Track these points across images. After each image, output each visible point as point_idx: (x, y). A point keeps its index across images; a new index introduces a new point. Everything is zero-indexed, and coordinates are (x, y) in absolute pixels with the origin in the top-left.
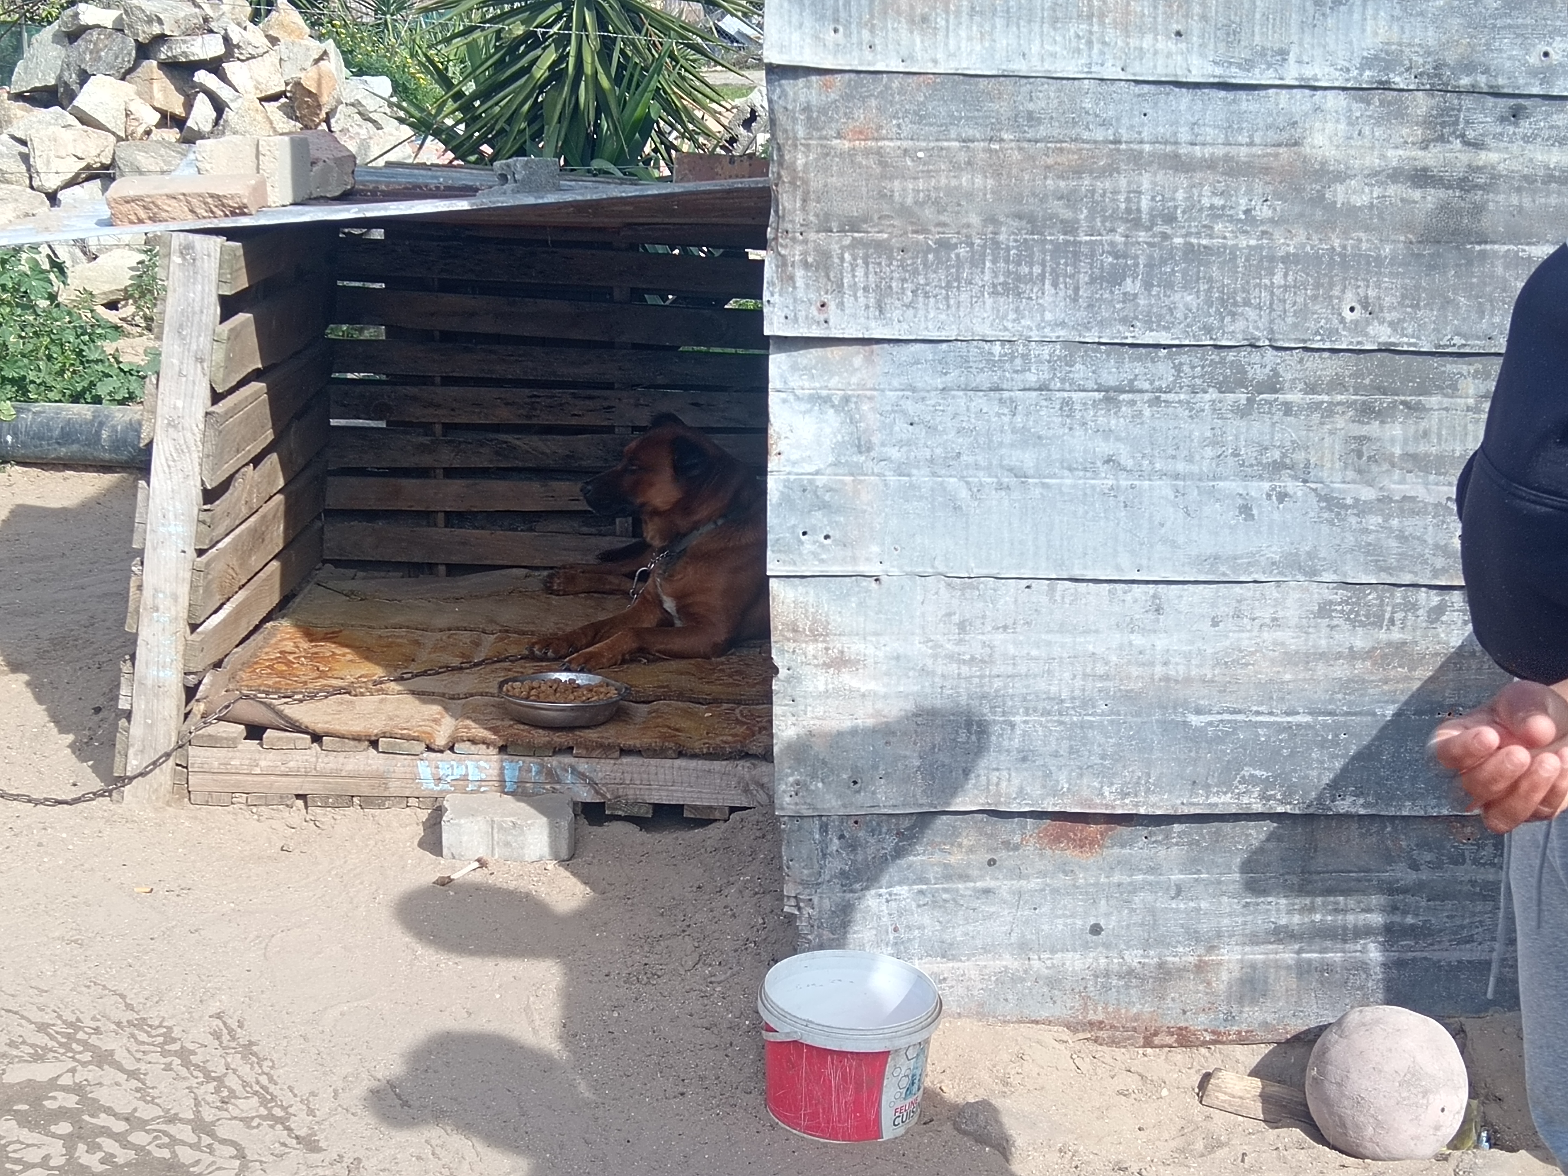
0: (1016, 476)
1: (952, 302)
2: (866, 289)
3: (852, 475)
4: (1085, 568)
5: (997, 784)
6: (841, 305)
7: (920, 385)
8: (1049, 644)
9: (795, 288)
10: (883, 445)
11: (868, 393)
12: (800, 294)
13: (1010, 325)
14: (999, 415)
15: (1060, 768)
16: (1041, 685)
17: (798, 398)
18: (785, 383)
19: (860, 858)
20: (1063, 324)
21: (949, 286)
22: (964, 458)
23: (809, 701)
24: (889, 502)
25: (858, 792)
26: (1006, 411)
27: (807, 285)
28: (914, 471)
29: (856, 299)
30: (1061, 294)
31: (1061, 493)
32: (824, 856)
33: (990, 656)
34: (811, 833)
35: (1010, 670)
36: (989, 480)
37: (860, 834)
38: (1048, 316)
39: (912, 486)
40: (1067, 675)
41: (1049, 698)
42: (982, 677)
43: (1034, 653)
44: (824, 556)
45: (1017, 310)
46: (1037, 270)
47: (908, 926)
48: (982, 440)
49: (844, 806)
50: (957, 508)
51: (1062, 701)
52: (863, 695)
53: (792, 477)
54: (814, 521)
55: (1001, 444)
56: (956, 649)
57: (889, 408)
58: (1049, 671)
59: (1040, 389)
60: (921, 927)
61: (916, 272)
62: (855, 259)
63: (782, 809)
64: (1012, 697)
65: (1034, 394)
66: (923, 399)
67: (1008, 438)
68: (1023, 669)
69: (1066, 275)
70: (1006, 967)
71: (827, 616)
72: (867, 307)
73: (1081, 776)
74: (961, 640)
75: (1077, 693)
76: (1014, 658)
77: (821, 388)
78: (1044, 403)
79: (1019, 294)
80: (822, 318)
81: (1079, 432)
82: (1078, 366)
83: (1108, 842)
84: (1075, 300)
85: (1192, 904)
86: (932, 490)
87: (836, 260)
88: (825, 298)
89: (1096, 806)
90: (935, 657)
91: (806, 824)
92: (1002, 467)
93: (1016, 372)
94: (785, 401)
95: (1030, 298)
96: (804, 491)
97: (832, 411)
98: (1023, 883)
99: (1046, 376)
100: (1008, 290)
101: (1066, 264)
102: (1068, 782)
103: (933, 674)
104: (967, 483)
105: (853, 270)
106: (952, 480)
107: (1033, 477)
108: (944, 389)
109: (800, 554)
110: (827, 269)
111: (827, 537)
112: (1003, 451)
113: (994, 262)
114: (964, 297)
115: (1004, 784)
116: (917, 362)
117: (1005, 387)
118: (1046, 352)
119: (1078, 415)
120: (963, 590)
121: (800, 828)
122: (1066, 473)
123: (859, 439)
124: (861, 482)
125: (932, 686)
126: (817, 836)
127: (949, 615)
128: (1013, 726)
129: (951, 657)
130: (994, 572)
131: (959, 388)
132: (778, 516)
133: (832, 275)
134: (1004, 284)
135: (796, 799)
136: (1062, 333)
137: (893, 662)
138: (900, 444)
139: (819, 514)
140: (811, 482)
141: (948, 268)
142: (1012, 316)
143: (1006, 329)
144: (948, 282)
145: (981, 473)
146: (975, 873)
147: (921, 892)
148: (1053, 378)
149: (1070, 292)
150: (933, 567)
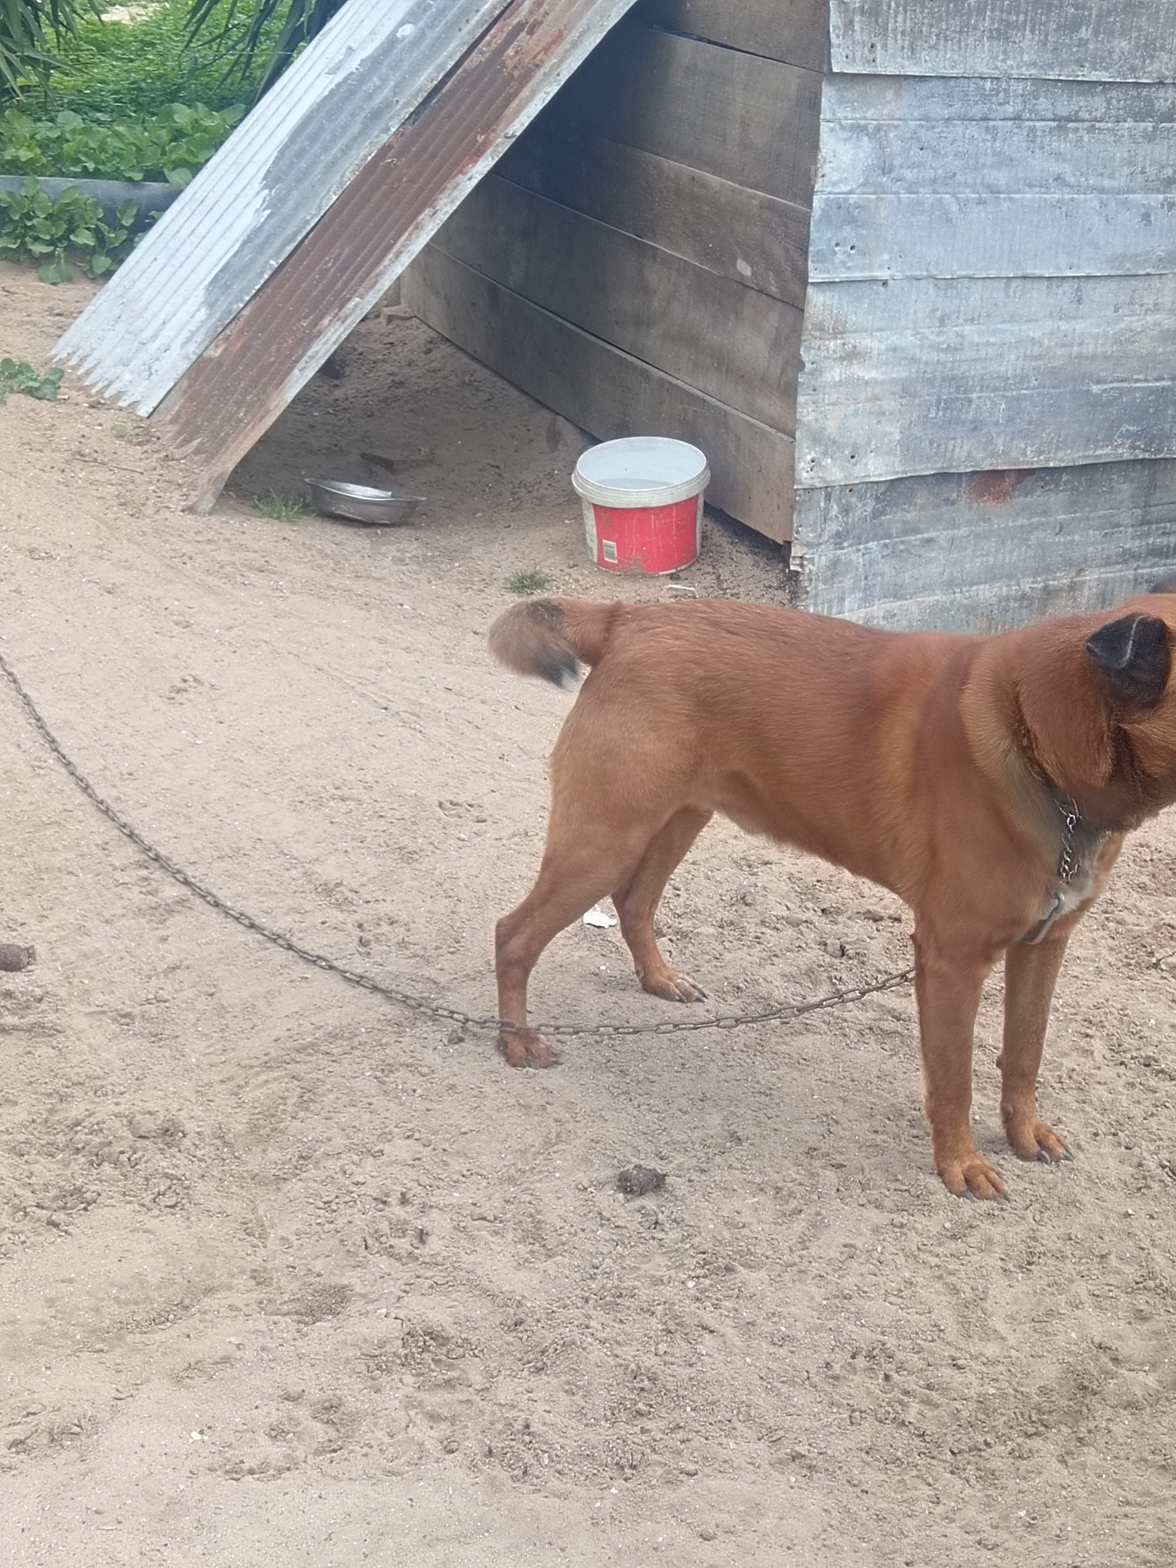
0: (992, 192)
1: (963, 44)
2: (903, 33)
3: (875, 193)
4: (1035, 268)
5: (953, 451)
6: (885, 47)
7: (932, 115)
8: (1003, 332)
9: (853, 31)
10: (901, 167)
11: (895, 122)
12: (858, 36)
13: (999, 64)
14: (984, 141)
15: (999, 434)
16: (995, 366)
17: (843, 128)
18: (834, 114)
19: (850, 520)
20: (1034, 64)
21: (961, 32)
22: (958, 177)
23: (828, 389)
24: (900, 217)
25: (855, 465)
26: (989, 137)
27: (862, 28)
28: (921, 190)
29: (896, 41)
30: (1036, 39)
31: (1023, 206)
32: (825, 520)
33: (961, 344)
34: (819, 502)
35: (974, 355)
36: (973, 196)
37: (854, 500)
38: (1026, 57)
39: (919, 202)
40: (1013, 357)
41: (999, 377)
42: (953, 362)
43: (992, 340)
44: (849, 264)
45: (1005, 52)
46: (1022, 18)
47: (874, 574)
48: (971, 162)
49: (846, 477)
50: (948, 220)
51: (1008, 379)
52: (867, 383)
53: (832, 196)
54: (844, 234)
55: (984, 165)
56: (937, 339)
57: (909, 135)
58: (1001, 355)
59: (1015, 119)
60: (882, 575)
61: (940, 19)
62: (898, 7)
63: (800, 483)
64: (973, 377)
65: (1010, 123)
66: (933, 127)
67: (990, 160)
68: (983, 354)
69: (1040, 24)
70: (938, 601)
71: (846, 316)
72: (903, 48)
73: (1012, 439)
74: (940, 332)
75: (1019, 371)
76: (978, 345)
77: (860, 119)
78: (1016, 131)
79: (1007, 38)
80: (871, 57)
81: (1038, 155)
82: (1041, 99)
83: (1016, 493)
84: (1045, 44)
85: (1069, 538)
86: (932, 205)
87: (885, 8)
88: (875, 40)
89: (1020, 463)
90: (921, 347)
91: (815, 495)
92: (983, 185)
93: (1000, 104)
94: (832, 130)
95: (1014, 42)
96: (839, 208)
97: (866, 138)
98: (955, 531)
99: (1020, 108)
100: (1000, 35)
101: (1042, 14)
102: (1004, 446)
103: (919, 361)
104: (957, 198)
105: (896, 16)
106: (948, 196)
107: (1004, 193)
108: (948, 119)
109: (833, 263)
110: (877, 15)
111: (852, 248)
112: (985, 171)
113: (992, 11)
114: (971, 39)
115: (957, 450)
116: (932, 96)
117: (991, 117)
118: (1020, 87)
119: (1039, 140)
120: (945, 290)
121: (810, 499)
122: (1027, 189)
123: (884, 162)
124: (882, 199)
125: (917, 372)
126: (822, 504)
127: (934, 311)
128: (970, 401)
129: (934, 347)
130: (970, 273)
131: (959, 118)
132: (818, 231)
133: (880, 20)
134: (998, 30)
135: (812, 474)
136: (1033, 71)
137: (891, 353)
138: (913, 166)
139: (848, 228)
140: (845, 200)
141: (962, 16)
142: (1001, 57)
143: (997, 68)
144: (962, 28)
145: (968, 191)
146: (923, 526)
147: (886, 545)
148: (1023, 110)
149: (1042, 37)
150: (927, 270)
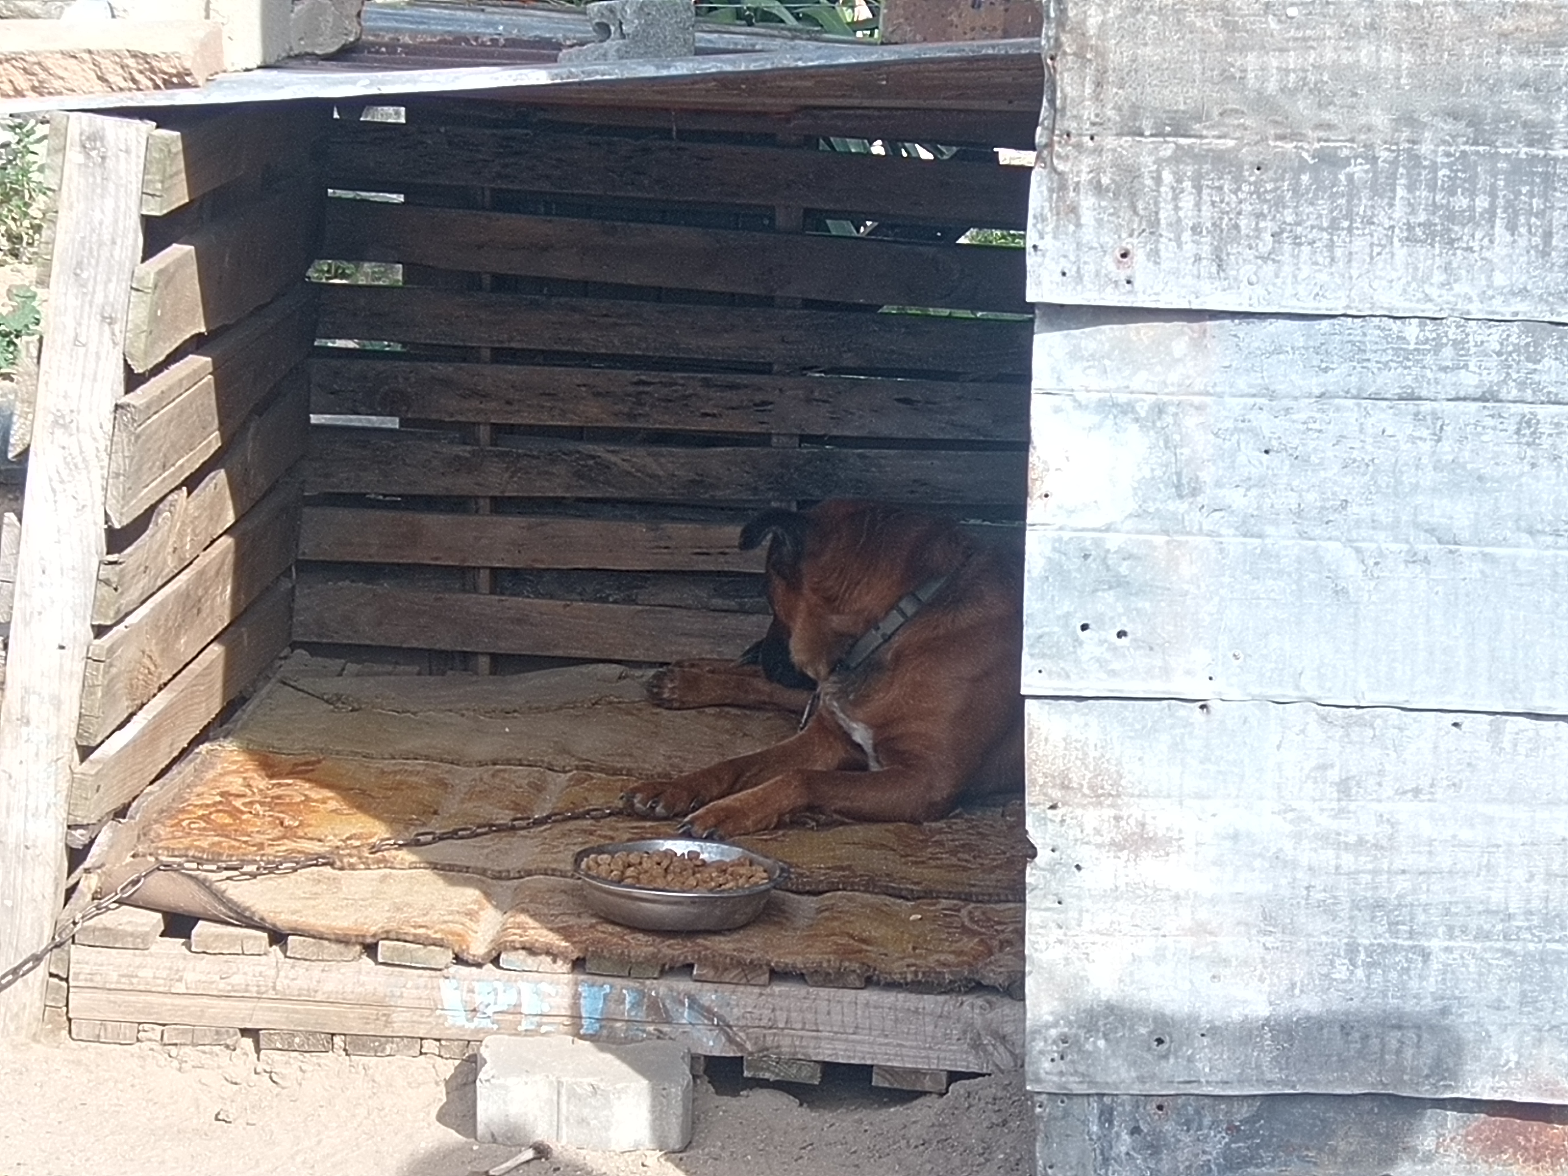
0: (1440, 541)
1: (1338, 252)
2: (1196, 230)
3: (1166, 532)
4: (1553, 696)
5: (1398, 1052)
6: (1154, 255)
7: (1281, 388)
8: (1490, 820)
9: (1078, 225)
10: (1218, 484)
11: (1197, 400)
12: (1088, 234)
13: (1434, 292)
14: (1413, 439)
15: (1504, 1028)
16: (1475, 889)
17: (1080, 406)
18: (1059, 380)
19: (1165, 1166)
20: (1524, 293)
21: (1334, 226)
22: (1353, 509)
23: (1087, 903)
24: (1226, 580)
25: (1165, 1057)
26: (1425, 433)
27: (1099, 222)
28: (1270, 530)
29: (1180, 246)
30: (1522, 243)
31: (1515, 571)
32: (1106, 1161)
33: (1391, 838)
34: (1085, 1123)
35: (1423, 862)
36: (1395, 547)
37: (1168, 1127)
38: (1499, 279)
39: (1265, 554)
40: (1520, 875)
41: (1488, 912)
42: (1375, 872)
43: (1465, 835)
44: (1115, 665)
45: (1447, 268)
46: (1482, 202)
48: (1383, 481)
49: (1141, 1079)
50: (1339, 592)
51: (1510, 917)
52: (1177, 897)
53: (1066, 535)
54: (1100, 607)
55: (1415, 488)
56: (1335, 825)
57: (1230, 424)
58: (1489, 867)
59: (1483, 399)
61: (1279, 203)
62: (1179, 181)
63: (1038, 1081)
64: (1426, 908)
65: (1474, 406)
66: (1287, 410)
67: (1428, 478)
68: (1445, 861)
69: (1530, 213)
71: (1119, 763)
72: (1198, 259)
73: (1540, 1041)
74: (1341, 811)
75: (1536, 904)
76: (1431, 842)
77: (1118, 390)
78: (1490, 422)
79: (1451, 242)
80: (1123, 276)
81: (1547, 471)
82: (1547, 362)
84: (1545, 254)
86: (1299, 561)
87: (1149, 182)
88: (1127, 243)
90: (1298, 837)
91: (1076, 1107)
92: (1417, 526)
93: (1444, 369)
94: (1057, 410)
95: (1470, 249)
96: (1086, 557)
97: (1135, 427)
99: (1495, 378)
100: (1433, 235)
101: (1531, 194)
102: (1518, 1051)
103: (1294, 865)
104: (1358, 550)
105: (1175, 198)
106: (1332, 545)
107: (1468, 543)
108: (1322, 396)
109: (1077, 661)
110: (1133, 197)
111: (1121, 634)
112: (1420, 499)
113: (1411, 188)
114: (1359, 244)
115: (1409, 1053)
116: (1279, 351)
117: (1424, 393)
118: (1494, 337)
119: (1546, 442)
120: (1346, 727)
121: (1066, 1114)
122: (1525, 538)
123: (1179, 474)
124: (1180, 544)
125: (1292, 885)
126: (1095, 1128)
127: (1323, 767)
128: (1426, 956)
129: (1324, 838)
130: (1399, 699)
131: (1347, 393)
132: (1042, 598)
133: (1140, 205)
134: (1427, 225)
135: (1062, 1066)
136: (1524, 308)
137: (1228, 844)
138: (1248, 484)
139: (1109, 596)
140: (1097, 543)
141: (1333, 197)
142: (1439, 277)
143: (1428, 299)
144: (1334, 220)
145: (1381, 536)
148: (1504, 381)
149: (1537, 240)
150: (1297, 687)
